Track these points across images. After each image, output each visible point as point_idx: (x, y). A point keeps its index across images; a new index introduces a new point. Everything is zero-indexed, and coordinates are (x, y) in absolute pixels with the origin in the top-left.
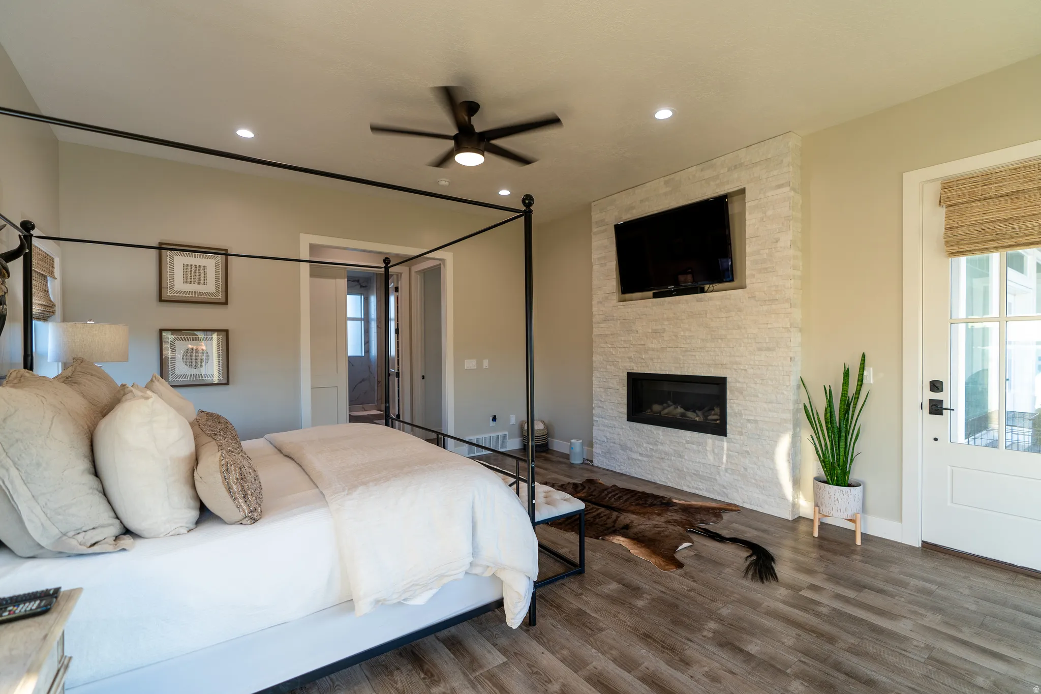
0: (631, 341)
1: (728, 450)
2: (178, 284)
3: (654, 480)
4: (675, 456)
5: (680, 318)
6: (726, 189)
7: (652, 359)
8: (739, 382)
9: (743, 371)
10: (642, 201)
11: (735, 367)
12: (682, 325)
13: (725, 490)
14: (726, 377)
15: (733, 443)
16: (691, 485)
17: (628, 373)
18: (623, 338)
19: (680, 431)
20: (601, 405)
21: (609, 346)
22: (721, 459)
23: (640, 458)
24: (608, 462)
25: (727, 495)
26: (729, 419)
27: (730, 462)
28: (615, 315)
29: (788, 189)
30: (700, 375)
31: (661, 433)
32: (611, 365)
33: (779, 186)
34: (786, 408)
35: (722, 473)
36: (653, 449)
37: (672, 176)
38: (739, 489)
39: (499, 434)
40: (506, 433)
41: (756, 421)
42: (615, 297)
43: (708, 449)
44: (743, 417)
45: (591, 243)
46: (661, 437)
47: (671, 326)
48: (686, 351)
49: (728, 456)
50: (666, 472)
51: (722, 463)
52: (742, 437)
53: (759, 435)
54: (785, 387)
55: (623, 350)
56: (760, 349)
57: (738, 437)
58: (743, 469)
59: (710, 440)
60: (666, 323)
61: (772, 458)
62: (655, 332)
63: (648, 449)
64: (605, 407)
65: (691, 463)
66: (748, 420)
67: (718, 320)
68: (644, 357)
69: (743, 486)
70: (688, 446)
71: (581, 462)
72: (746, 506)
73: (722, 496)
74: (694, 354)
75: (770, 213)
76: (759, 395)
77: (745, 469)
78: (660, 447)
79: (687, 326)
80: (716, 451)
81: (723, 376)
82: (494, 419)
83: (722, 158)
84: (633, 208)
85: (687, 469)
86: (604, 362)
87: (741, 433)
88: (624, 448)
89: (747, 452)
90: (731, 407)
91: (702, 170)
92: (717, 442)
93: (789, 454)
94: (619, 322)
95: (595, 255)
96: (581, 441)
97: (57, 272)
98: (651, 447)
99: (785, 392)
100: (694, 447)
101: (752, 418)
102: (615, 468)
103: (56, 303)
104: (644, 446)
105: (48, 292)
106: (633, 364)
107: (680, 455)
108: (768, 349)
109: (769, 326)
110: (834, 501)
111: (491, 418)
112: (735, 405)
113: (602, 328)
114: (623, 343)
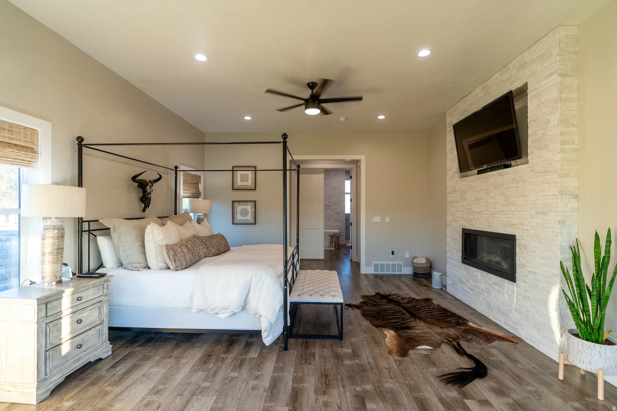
0: (464, 206)
1: (517, 294)
2: (239, 183)
3: (476, 308)
4: (486, 293)
5: (489, 189)
6: (516, 85)
7: (475, 219)
8: (524, 240)
9: (526, 231)
10: (470, 105)
11: (521, 227)
12: (490, 194)
13: (515, 325)
14: (515, 235)
15: (520, 288)
16: (495, 317)
17: (462, 228)
18: (460, 204)
19: (490, 274)
20: (450, 250)
21: (454, 209)
22: (512, 300)
23: (468, 290)
24: (453, 291)
25: (516, 330)
26: (518, 269)
27: (518, 304)
28: (457, 188)
29: (555, 76)
30: (500, 233)
31: (479, 274)
32: (455, 223)
33: (550, 76)
34: (555, 265)
35: (513, 311)
36: (475, 285)
37: (485, 83)
38: (524, 327)
39: (396, 263)
40: (402, 263)
41: (535, 273)
42: (458, 175)
43: (505, 290)
44: (527, 269)
45: (446, 139)
46: (480, 277)
47: (485, 195)
48: (493, 214)
49: (517, 299)
50: (482, 304)
51: (513, 304)
52: (525, 284)
53: (537, 285)
54: (555, 246)
55: (461, 212)
56: (537, 213)
57: (522, 284)
58: (526, 312)
59: (506, 283)
60: (482, 193)
61: (546, 306)
62: (477, 199)
63: (473, 285)
64: (452, 252)
65: (495, 300)
66: (530, 271)
67: (511, 190)
68: (470, 217)
69: (526, 325)
70: (494, 286)
71: (440, 288)
72: (528, 342)
73: (513, 330)
74: (497, 216)
75: (543, 99)
76: (537, 251)
77: (528, 311)
78: (479, 285)
79: (493, 195)
80: (510, 293)
81: (513, 234)
82: (393, 253)
83: (513, 62)
84: (465, 111)
85: (493, 303)
86: (452, 221)
87: (525, 282)
88: (461, 282)
89: (529, 297)
90: (519, 259)
91: (502, 74)
92: (510, 286)
93: (557, 304)
94: (459, 192)
95: (448, 148)
96: (440, 274)
97: (202, 181)
98: (475, 284)
99: (555, 251)
100: (497, 288)
101: (532, 270)
102: (457, 295)
103: (201, 192)
104: (471, 282)
105: (199, 188)
106: (465, 223)
107: (489, 292)
108: (543, 213)
109: (543, 194)
110: (578, 352)
111: (391, 253)
112: (521, 258)
113: (451, 197)
114: (461, 207)
